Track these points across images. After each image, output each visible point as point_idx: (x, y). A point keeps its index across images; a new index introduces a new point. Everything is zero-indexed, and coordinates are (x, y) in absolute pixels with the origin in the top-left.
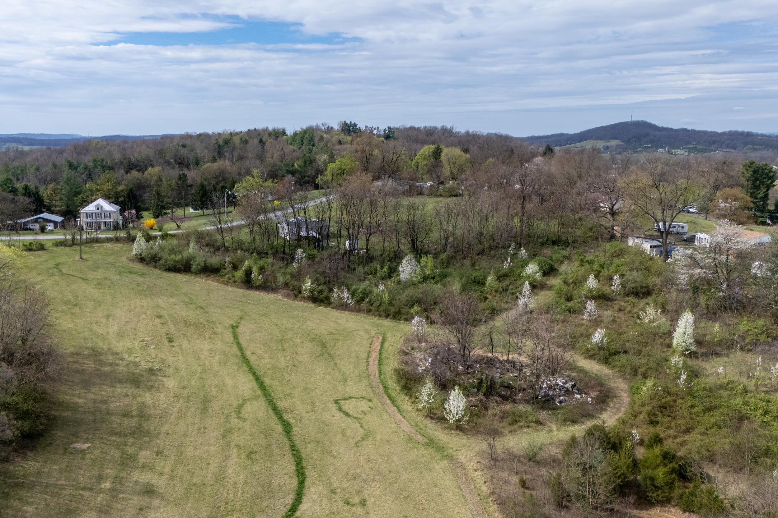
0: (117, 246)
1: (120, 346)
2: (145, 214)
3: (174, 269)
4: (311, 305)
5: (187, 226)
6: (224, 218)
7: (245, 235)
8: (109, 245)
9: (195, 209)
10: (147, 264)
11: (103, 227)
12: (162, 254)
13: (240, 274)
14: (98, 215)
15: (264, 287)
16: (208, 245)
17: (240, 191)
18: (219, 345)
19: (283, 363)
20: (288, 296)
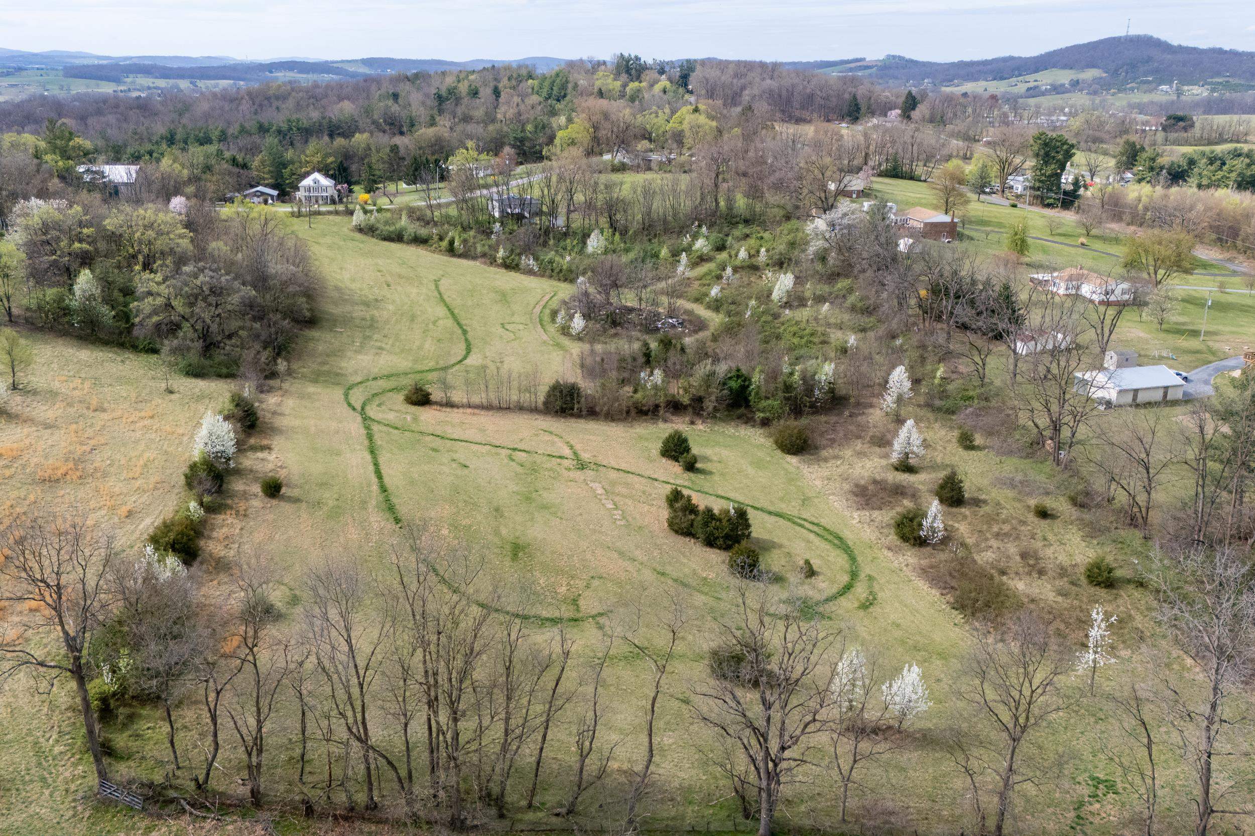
0: (338, 219)
1: (353, 286)
2: (356, 188)
3: (388, 238)
4: (504, 271)
5: (400, 201)
6: (432, 194)
7: (453, 211)
8: (331, 217)
9: (408, 184)
10: (366, 234)
11: (320, 202)
12: (378, 225)
13: (445, 244)
14: (316, 189)
15: (464, 255)
16: (418, 219)
17: (453, 165)
18: (424, 290)
19: (470, 303)
20: (485, 263)
